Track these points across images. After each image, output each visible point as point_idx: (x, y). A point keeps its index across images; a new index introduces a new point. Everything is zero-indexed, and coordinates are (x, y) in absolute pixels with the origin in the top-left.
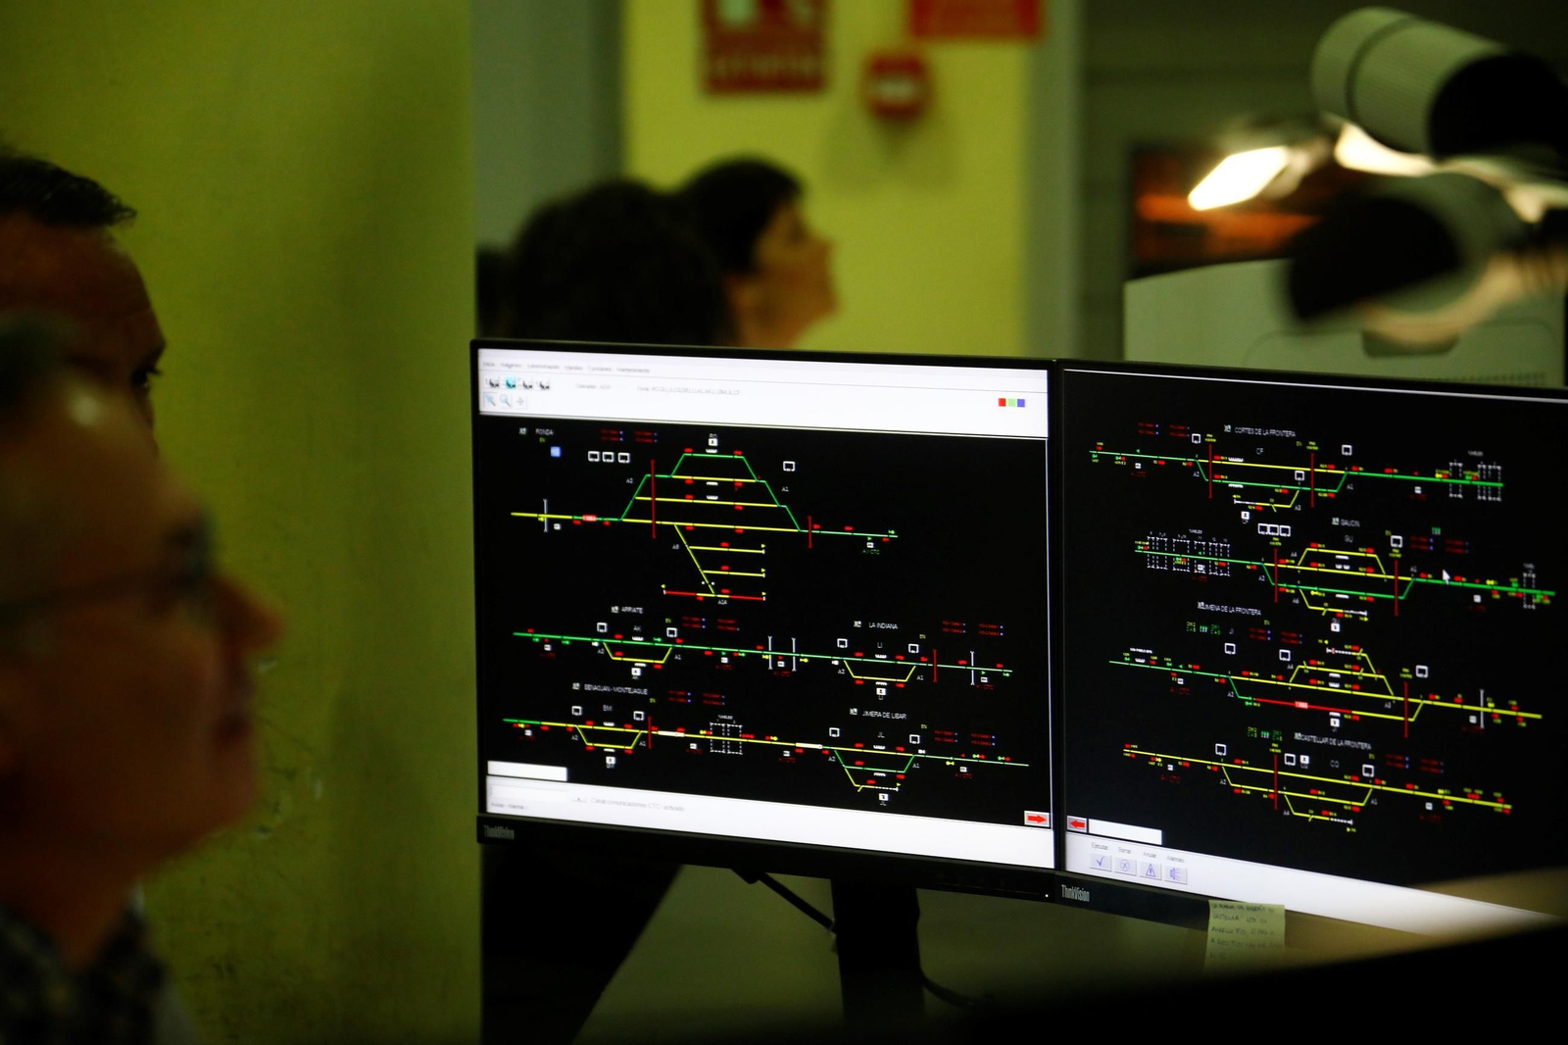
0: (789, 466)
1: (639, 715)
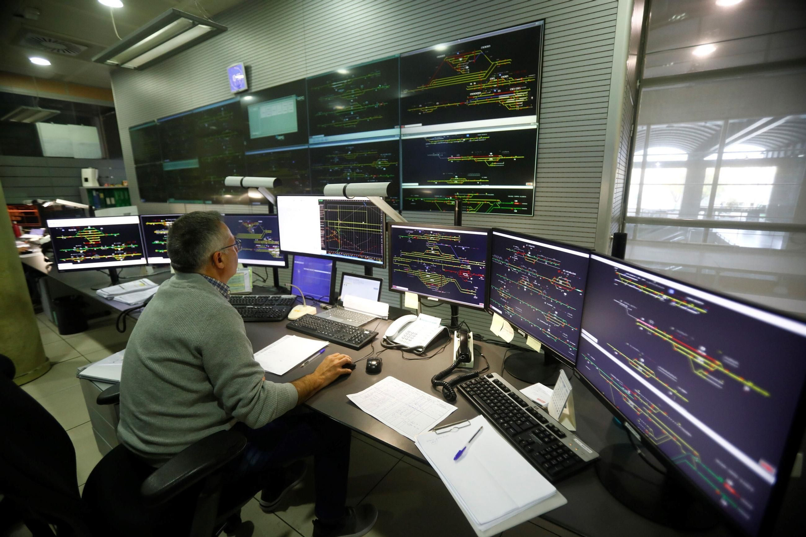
0: (102, 228)
1: (83, 256)
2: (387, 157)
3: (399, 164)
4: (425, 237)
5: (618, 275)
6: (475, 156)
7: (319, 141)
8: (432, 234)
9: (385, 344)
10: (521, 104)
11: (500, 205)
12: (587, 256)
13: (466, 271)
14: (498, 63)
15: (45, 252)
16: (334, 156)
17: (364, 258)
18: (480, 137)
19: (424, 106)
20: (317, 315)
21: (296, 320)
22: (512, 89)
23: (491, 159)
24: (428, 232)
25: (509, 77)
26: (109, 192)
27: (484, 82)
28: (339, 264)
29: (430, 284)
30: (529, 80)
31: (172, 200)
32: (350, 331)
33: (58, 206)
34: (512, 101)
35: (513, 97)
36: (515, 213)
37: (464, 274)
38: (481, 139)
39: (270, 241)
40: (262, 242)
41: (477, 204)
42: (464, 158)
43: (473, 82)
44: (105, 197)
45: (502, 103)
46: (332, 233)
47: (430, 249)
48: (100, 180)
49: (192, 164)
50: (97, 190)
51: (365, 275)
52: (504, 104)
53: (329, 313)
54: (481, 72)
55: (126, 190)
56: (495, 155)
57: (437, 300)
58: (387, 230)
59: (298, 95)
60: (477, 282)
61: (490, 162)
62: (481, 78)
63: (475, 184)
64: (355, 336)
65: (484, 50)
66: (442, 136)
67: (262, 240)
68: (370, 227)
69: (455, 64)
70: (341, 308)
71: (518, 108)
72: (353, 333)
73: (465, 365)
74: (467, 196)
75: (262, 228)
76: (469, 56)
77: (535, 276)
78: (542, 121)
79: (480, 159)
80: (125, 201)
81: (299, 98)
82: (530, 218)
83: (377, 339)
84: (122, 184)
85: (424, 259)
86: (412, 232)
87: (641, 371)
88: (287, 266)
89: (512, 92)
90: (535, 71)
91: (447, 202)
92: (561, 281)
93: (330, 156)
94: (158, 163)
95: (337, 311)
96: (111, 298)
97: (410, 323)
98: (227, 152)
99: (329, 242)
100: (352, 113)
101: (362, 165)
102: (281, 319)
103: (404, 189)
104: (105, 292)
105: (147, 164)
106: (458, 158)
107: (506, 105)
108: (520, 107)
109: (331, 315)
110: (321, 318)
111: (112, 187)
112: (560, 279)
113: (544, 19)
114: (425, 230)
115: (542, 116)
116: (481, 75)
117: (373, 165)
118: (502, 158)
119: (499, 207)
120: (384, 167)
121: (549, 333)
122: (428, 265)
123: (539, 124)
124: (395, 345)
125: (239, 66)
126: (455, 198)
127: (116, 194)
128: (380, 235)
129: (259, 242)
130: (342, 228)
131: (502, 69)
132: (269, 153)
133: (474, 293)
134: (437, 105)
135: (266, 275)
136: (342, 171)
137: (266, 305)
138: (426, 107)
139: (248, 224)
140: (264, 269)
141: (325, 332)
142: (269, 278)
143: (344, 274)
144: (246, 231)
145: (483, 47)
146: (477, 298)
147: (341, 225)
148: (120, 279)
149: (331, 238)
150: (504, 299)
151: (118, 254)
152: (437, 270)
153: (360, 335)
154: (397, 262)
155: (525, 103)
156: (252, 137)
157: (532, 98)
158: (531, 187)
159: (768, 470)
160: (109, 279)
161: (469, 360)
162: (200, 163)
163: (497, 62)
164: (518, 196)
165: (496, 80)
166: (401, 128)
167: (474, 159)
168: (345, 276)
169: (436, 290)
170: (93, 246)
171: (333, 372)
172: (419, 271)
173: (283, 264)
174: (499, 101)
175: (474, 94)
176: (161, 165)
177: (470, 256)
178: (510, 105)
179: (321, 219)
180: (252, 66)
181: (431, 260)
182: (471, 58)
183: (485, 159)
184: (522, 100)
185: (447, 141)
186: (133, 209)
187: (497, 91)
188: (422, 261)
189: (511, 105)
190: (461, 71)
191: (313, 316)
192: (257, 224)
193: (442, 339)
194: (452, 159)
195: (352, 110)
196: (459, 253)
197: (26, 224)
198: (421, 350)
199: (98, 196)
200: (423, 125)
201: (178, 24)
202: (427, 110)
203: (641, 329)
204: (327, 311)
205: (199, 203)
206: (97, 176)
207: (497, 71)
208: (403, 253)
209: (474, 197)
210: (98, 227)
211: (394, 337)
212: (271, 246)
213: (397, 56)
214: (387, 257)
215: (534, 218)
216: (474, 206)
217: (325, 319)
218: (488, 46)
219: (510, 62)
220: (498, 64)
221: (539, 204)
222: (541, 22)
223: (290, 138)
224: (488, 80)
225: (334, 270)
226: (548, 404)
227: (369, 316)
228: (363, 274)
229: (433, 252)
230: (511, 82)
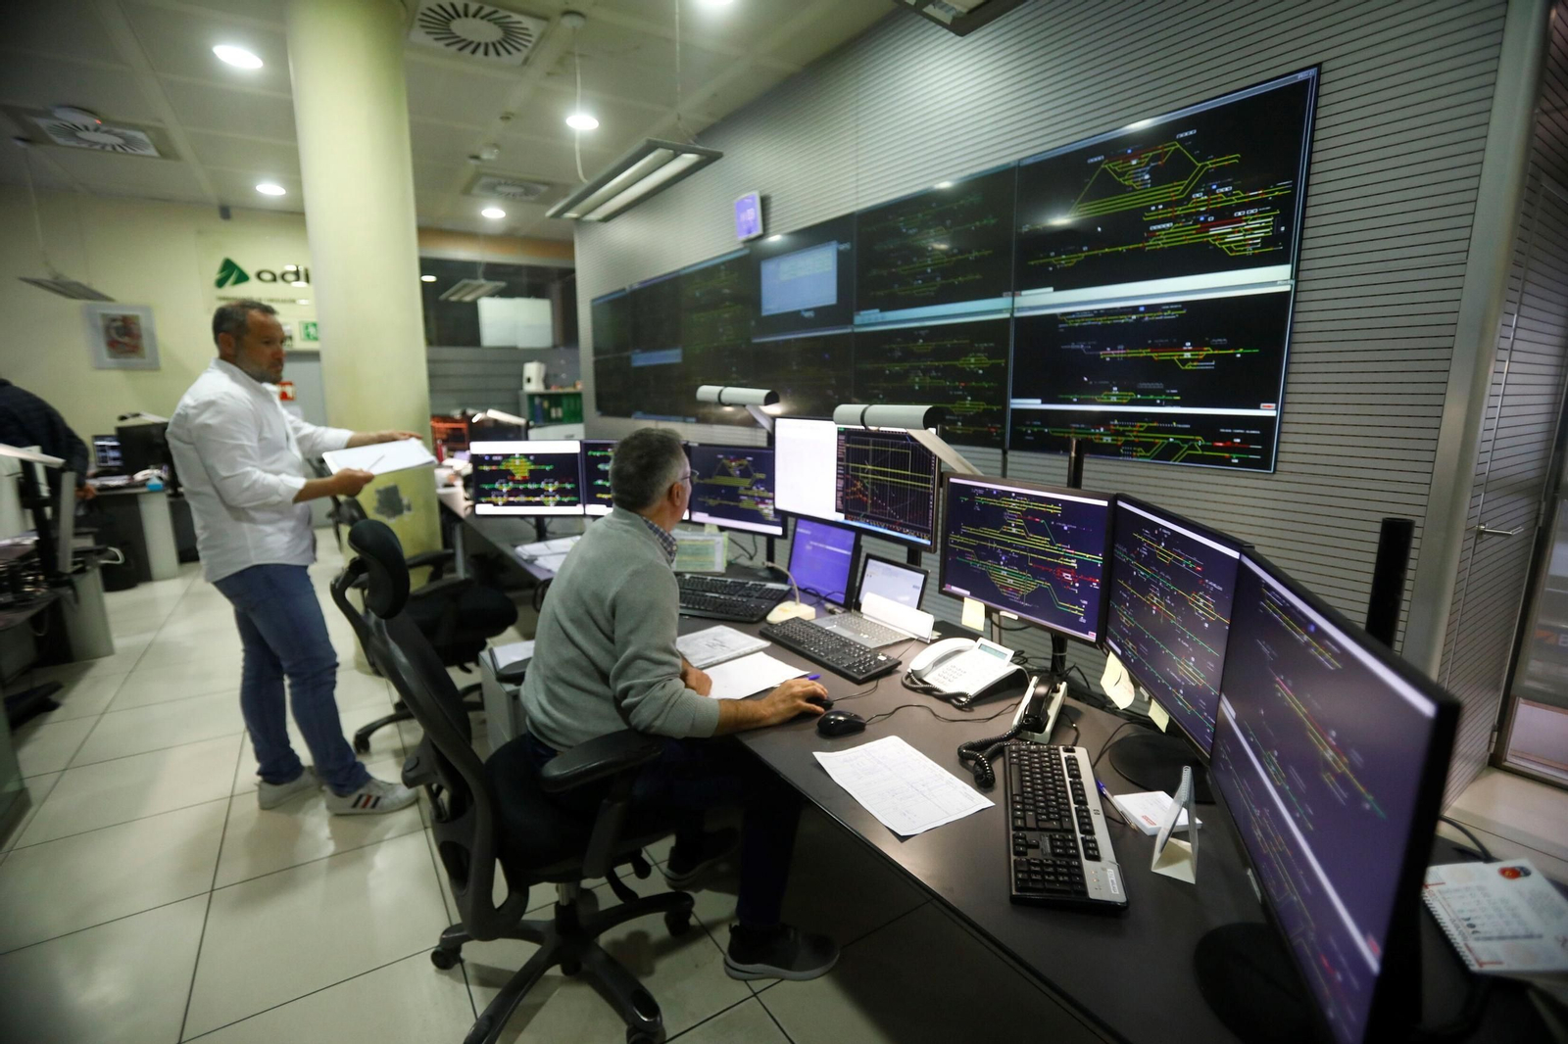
0: (532, 458)
1: (505, 496)
2: (986, 350)
3: (1007, 364)
4: (1003, 503)
5: (1264, 594)
6: (1155, 348)
7: (872, 320)
8: (1014, 498)
9: (908, 682)
10: (1257, 243)
11: (1203, 448)
12: (1235, 555)
13: (1069, 569)
14: (1210, 164)
15: (466, 486)
16: (894, 346)
17: (901, 532)
18: (1166, 310)
19: (1058, 254)
20: (815, 622)
21: (777, 625)
22: (1240, 214)
23: (1187, 355)
24: (1008, 494)
25: (1234, 189)
26: (555, 400)
27: (1179, 203)
28: (865, 540)
29: (1007, 588)
30: (1276, 193)
31: (639, 414)
32: (855, 652)
33: (489, 420)
34: (1238, 237)
35: (1241, 229)
36: (1235, 465)
37: (1065, 574)
38: (1169, 315)
39: (761, 491)
40: (750, 493)
41: (1154, 444)
42: (1133, 353)
43: (1156, 205)
44: (550, 407)
45: (1217, 243)
46: (855, 486)
47: (1010, 525)
48: (547, 381)
49: (672, 356)
50: (541, 396)
51: (908, 562)
52: (1220, 244)
53: (834, 620)
54: (1175, 184)
55: (578, 396)
56: (1197, 346)
57: (1016, 617)
58: (941, 484)
59: (841, 242)
60: (1086, 590)
61: (1185, 362)
62: (1175, 196)
63: (1153, 404)
64: (860, 661)
65: (1182, 141)
66: (1092, 311)
67: (750, 489)
68: (913, 478)
69: (1121, 173)
70: (859, 614)
71: (1250, 251)
72: (859, 656)
73: (1033, 736)
74: (1134, 426)
75: (751, 469)
76: (1151, 154)
77: (1168, 587)
78: (1303, 275)
79: (1165, 355)
80: (575, 416)
81: (843, 247)
82: (1268, 477)
83: (898, 672)
84: (575, 386)
85: (999, 542)
86: (981, 492)
87: (1273, 773)
88: (784, 536)
89: (1239, 220)
90: (1292, 174)
91: (1093, 437)
92: (1202, 600)
93: (887, 347)
94: (626, 354)
95: (850, 618)
96: (532, 560)
97: (958, 652)
98: (725, 338)
99: (848, 501)
100: (929, 270)
101: (941, 364)
102: (755, 619)
103: (1014, 410)
104: (526, 550)
105: (608, 356)
106: (1120, 353)
107: (1223, 246)
108: (1254, 249)
109: (837, 625)
110: (816, 626)
111: (560, 391)
112: (1201, 596)
113: (1319, 65)
114: (1003, 491)
115: (1304, 265)
116: (1175, 190)
117: (959, 363)
118: (1211, 352)
119: (1200, 452)
120: (980, 369)
121: (1182, 697)
122: (1003, 551)
123: (1297, 282)
124: (921, 685)
125: (753, 198)
126: (1109, 430)
127: (565, 401)
128: (929, 494)
129: (745, 492)
130: (874, 479)
131: (1221, 175)
132: (789, 341)
133: (1079, 611)
134: (1083, 252)
135: (753, 548)
136: (906, 374)
137: (739, 596)
138: (1064, 257)
139: (732, 461)
140: (750, 536)
141: (815, 649)
142: (758, 554)
143: (869, 556)
144: (725, 472)
145: (1182, 135)
146: (1084, 621)
147: (874, 472)
148: (548, 535)
149: (854, 493)
150: (1126, 626)
151: (548, 496)
152: (1019, 563)
153: (869, 662)
154: (955, 543)
155: (1266, 241)
156: (764, 314)
157: (1283, 229)
158: (1273, 413)
159: (1372, 950)
160: (534, 533)
161: (1041, 730)
162: (685, 356)
163: (1208, 163)
164: (1242, 431)
165: (1206, 197)
166: (1013, 296)
167: (1153, 355)
168: (871, 561)
169: (1016, 599)
170: (519, 482)
171: (788, 705)
172: (989, 563)
173: (778, 531)
174: (1210, 239)
175: (1159, 227)
176: (628, 358)
177: (1077, 542)
178: (1232, 245)
179: (839, 459)
180: (773, 195)
181: (1010, 545)
182: (1152, 159)
183: (1175, 356)
184: (1260, 234)
185: (1100, 321)
186: (578, 429)
187: (1206, 219)
188: (995, 545)
189: (1236, 246)
190: (1134, 185)
191: (808, 621)
192: (745, 462)
193: (1008, 687)
194: (1108, 354)
195: (929, 266)
196: (1059, 537)
197: (452, 445)
198: (963, 699)
199: (541, 404)
200: (1055, 290)
201: (655, 157)
202: (1065, 261)
203: (1279, 695)
204: (832, 617)
205: (677, 421)
206: (542, 375)
207: (1206, 181)
208: (965, 529)
209: (1149, 430)
210: (527, 456)
211: (924, 673)
212: (763, 500)
213: (1013, 165)
214: (939, 534)
215: (1276, 477)
216: (1147, 447)
217: (822, 628)
218: (1191, 133)
219: (1237, 161)
220: (1210, 166)
221: (1290, 448)
222: (1312, 72)
223: (823, 315)
224: (1189, 198)
225: (857, 548)
226: (1160, 828)
227: (900, 634)
228: (904, 561)
229: (1014, 531)
230: (1238, 199)
